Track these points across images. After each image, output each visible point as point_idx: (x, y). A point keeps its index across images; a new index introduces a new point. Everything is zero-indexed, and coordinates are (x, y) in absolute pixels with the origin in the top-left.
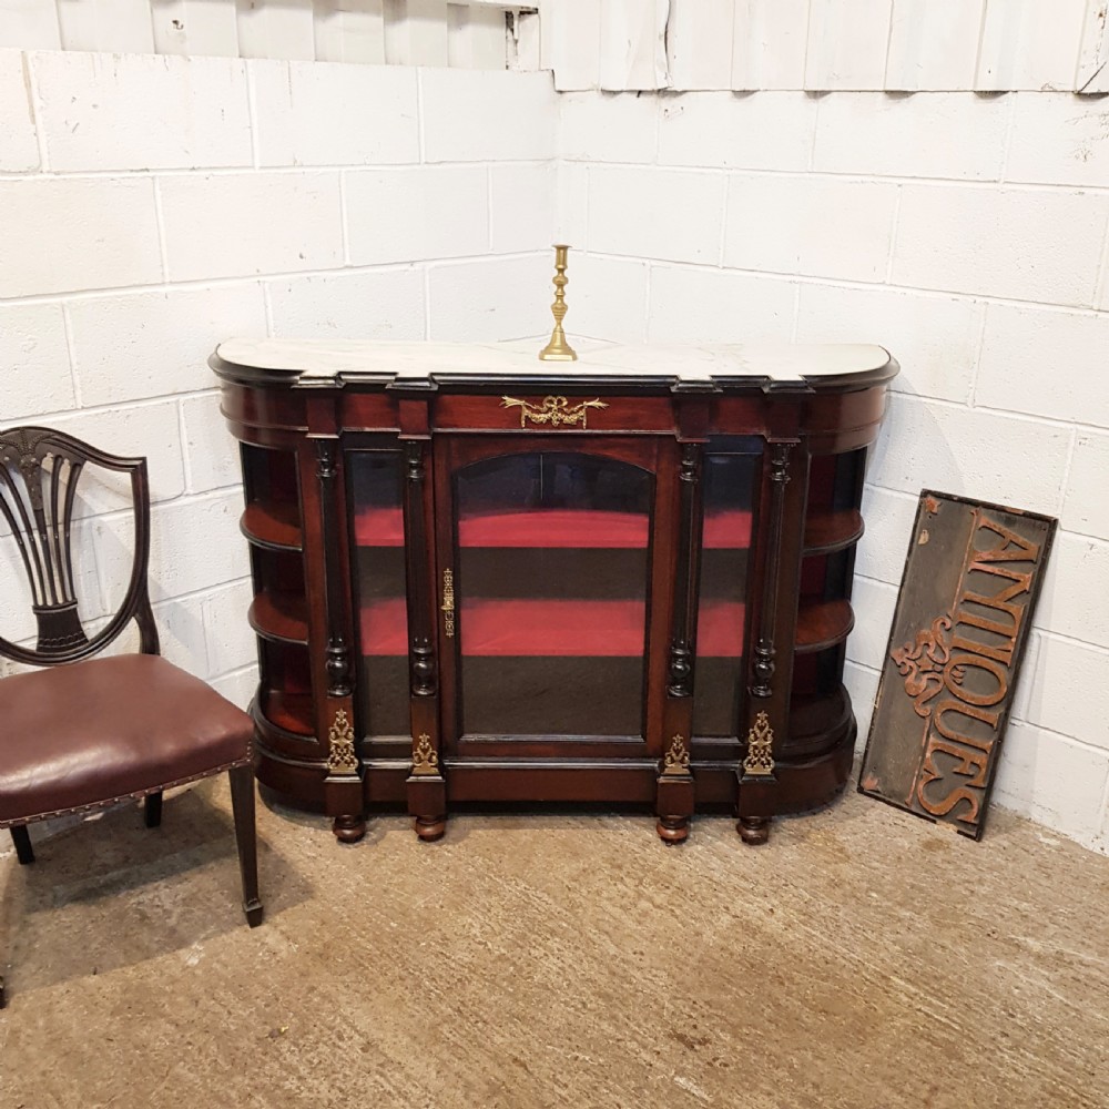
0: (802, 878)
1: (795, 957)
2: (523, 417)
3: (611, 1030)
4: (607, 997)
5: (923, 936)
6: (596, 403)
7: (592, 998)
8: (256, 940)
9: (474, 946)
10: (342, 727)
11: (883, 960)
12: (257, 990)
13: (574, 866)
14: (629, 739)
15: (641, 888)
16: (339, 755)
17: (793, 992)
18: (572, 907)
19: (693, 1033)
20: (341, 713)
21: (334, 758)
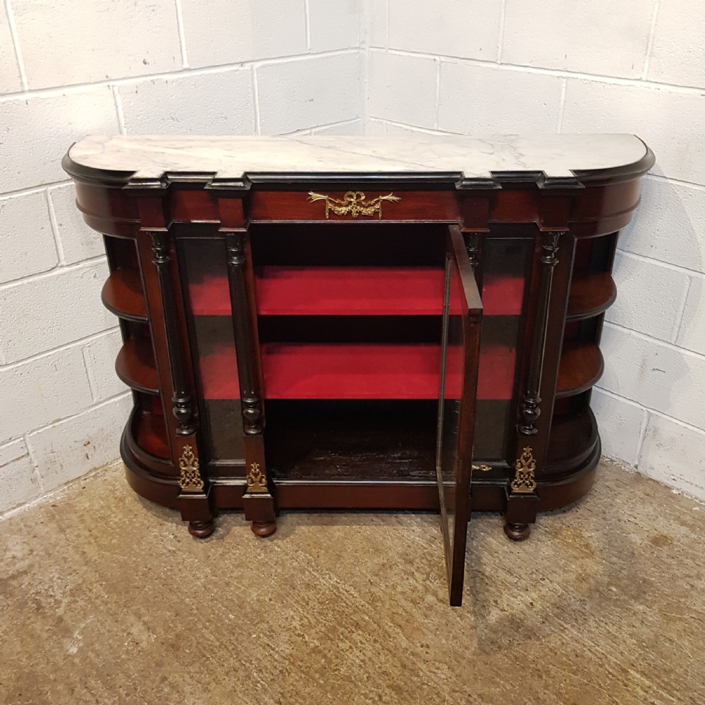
0: (555, 572)
1: (551, 650)
2: (327, 210)
4: (398, 690)
5: (654, 629)
6: (390, 197)
8: (124, 631)
9: (294, 638)
10: (188, 457)
12: (121, 679)
13: (375, 561)
15: (428, 582)
16: (188, 478)
17: (549, 685)
18: (373, 600)
20: (187, 448)
21: (185, 480)
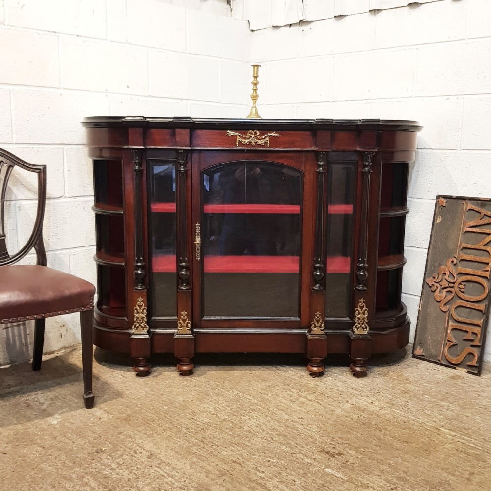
0: (387, 390)
1: (387, 420)
2: (237, 141)
3: (288, 449)
4: (285, 436)
5: (455, 412)
6: (273, 134)
7: (276, 436)
8: (90, 414)
9: (210, 416)
10: (140, 307)
11: (435, 422)
12: (89, 433)
13: (263, 385)
14: (292, 318)
16: (138, 323)
17: (387, 434)
18: (263, 400)
19: (333, 451)
20: (141, 299)
21: (136, 324)
